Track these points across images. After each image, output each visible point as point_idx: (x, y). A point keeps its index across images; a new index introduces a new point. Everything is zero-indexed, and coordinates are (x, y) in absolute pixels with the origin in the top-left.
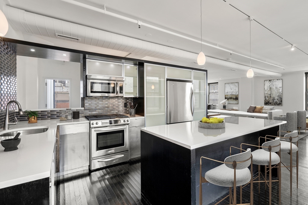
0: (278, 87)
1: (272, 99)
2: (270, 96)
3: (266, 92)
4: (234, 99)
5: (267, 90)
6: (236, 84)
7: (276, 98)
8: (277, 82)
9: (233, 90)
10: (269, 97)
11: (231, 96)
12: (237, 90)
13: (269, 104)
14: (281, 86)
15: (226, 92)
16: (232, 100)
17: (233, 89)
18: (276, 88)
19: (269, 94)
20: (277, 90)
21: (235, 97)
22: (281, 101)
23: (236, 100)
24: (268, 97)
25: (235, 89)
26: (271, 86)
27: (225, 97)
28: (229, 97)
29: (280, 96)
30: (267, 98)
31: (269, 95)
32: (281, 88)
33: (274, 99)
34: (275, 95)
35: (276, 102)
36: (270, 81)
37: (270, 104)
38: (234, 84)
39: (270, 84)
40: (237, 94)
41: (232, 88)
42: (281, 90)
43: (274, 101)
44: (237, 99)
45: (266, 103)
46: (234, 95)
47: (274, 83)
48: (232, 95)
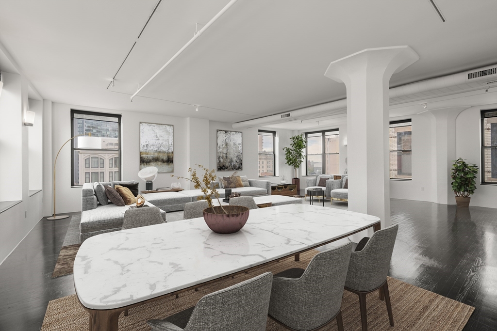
0: (237, 143)
1: (229, 160)
2: (227, 157)
3: (221, 150)
4: (163, 161)
5: (222, 147)
6: (168, 127)
7: (235, 159)
8: (236, 135)
9: (160, 142)
10: (225, 157)
11: (156, 155)
12: (171, 142)
13: (224, 169)
14: (241, 143)
15: (143, 143)
16: (159, 163)
17: (161, 138)
18: (234, 144)
19: (225, 152)
20: (235, 148)
21: (165, 158)
22: (241, 164)
23: (168, 165)
24: (223, 158)
25: (166, 138)
26: (227, 141)
27: (141, 158)
28: (150, 156)
29: (239, 157)
30: (222, 160)
31: (225, 155)
32: (241, 145)
33: (231, 162)
34: (233, 155)
35: (234, 166)
36: (226, 132)
37: (227, 169)
38: (164, 126)
39: (226, 137)
40: (170, 151)
41: (158, 135)
42: (240, 149)
43: (231, 164)
44: (170, 161)
45: (221, 167)
46: (164, 152)
47: (231, 136)
48: (160, 152)
